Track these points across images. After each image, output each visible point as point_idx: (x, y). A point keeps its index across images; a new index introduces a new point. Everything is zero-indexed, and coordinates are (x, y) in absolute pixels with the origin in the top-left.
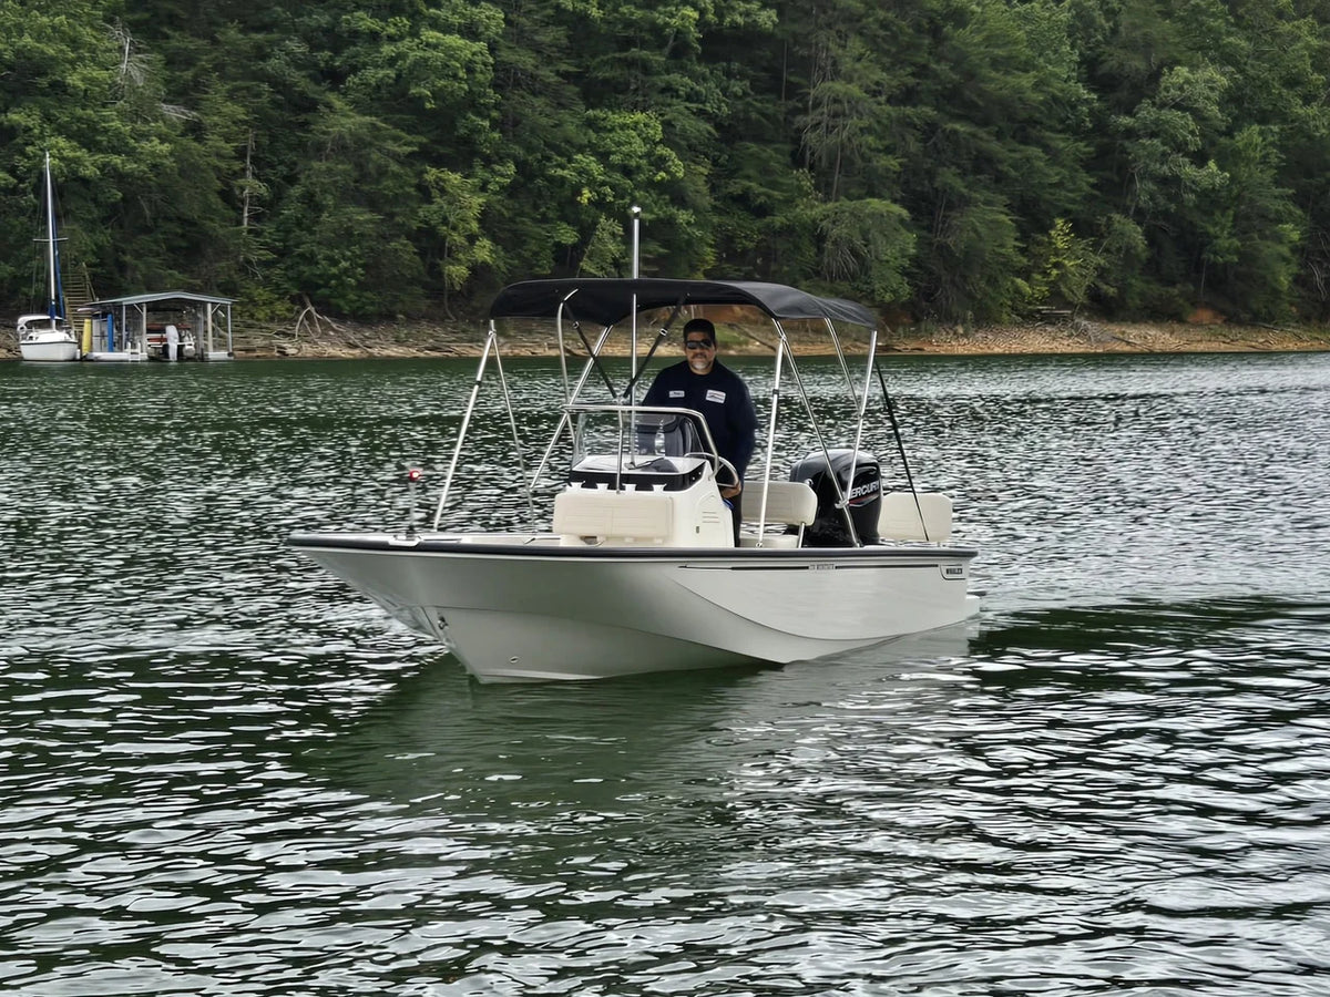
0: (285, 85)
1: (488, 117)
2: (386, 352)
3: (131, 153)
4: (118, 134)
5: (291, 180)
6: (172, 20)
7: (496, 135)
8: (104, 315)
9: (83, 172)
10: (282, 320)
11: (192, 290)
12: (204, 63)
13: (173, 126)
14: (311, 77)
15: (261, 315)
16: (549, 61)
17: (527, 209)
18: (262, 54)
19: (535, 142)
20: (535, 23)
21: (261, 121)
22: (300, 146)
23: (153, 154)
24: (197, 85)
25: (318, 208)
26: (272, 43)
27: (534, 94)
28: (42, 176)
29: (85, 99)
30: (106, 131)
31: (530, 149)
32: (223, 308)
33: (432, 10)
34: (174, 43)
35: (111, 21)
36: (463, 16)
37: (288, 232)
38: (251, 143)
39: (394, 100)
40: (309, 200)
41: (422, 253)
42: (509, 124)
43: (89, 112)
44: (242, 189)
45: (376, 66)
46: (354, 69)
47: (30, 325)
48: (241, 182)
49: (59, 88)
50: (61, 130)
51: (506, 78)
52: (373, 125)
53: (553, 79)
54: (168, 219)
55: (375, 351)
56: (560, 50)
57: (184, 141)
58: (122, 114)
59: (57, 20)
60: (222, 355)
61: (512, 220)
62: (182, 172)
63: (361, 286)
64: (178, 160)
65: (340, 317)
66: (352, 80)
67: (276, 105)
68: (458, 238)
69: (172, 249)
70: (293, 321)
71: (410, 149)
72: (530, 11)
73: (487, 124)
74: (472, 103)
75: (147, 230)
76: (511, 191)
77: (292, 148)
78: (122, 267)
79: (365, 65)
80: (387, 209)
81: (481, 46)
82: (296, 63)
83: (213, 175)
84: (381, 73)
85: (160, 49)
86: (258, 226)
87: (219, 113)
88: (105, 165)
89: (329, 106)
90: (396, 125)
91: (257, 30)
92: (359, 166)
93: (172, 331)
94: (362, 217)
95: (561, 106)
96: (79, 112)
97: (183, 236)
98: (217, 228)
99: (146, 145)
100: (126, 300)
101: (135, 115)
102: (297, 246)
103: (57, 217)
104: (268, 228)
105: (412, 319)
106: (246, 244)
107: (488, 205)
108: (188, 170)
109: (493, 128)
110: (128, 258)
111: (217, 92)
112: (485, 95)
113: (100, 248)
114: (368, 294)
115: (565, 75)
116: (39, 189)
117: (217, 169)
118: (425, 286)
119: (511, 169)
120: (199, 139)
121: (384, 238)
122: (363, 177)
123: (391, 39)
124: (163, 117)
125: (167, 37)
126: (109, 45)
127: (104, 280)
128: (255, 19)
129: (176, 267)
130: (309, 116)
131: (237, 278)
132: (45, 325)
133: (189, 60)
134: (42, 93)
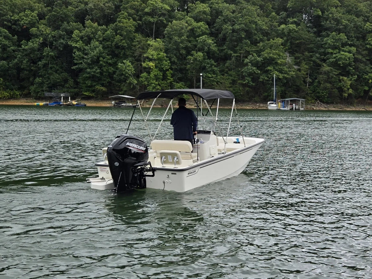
0: (315, 62)
1: (352, 67)
2: (332, 109)
3: (288, 74)
4: (286, 71)
5: (316, 79)
6: (296, 51)
7: (354, 70)
8: (282, 102)
9: (280, 77)
10: (313, 103)
11: (297, 98)
12: (301, 58)
13: (296, 69)
14: (320, 61)
15: (309, 102)
16: (364, 57)
17: (359, 84)
18: (311, 57)
19: (361, 72)
20: (362, 50)
21: (311, 68)
22: (318, 73)
23: (292, 74)
24: (300, 62)
25: (320, 84)
26: (313, 55)
27: (361, 63)
28: (273, 78)
29: (281, 65)
30: (284, 70)
31: (360, 73)
32: (303, 101)
33: (343, 48)
35: (286, 52)
36: (348, 49)
37: (315, 88)
38: (309, 72)
39: (335, 65)
40: (319, 82)
41: (339, 92)
42: (356, 68)
43: (281, 67)
44: (307, 80)
45: (332, 58)
46: (328, 59)
47: (270, 103)
48: (307, 79)
49: (276, 63)
50: (276, 70)
51: (356, 60)
52: (331, 69)
53: (365, 60)
54: (294, 86)
55: (330, 109)
56: (366, 55)
57: (297, 72)
58: (287, 68)
59: (276, 52)
60: (303, 109)
61: (356, 86)
62: (297, 77)
63: (328, 97)
64: (296, 75)
65: (323, 103)
66: (328, 61)
67: (313, 65)
68: (346, 89)
69: (294, 91)
70: (315, 103)
71: (337, 73)
72: (361, 48)
73: (352, 68)
74: (350, 65)
75: (290, 87)
76: (356, 81)
77: (316, 73)
78: (286, 94)
79: (330, 58)
80: (333, 84)
81: (352, 55)
82: (318, 58)
83: (302, 78)
84: (333, 60)
85: (294, 56)
86: (310, 87)
87: (304, 67)
88: (284, 76)
89: (323, 65)
90: (335, 69)
91: (311, 52)
92: (328, 76)
93: (294, 105)
94: (328, 85)
95: (366, 65)
96: (279, 67)
97: (296, 88)
98: (303, 87)
99: (291, 73)
100: (286, 99)
101: (289, 68)
102: (316, 90)
103: (275, 85)
104: (311, 87)
105: (337, 103)
106: (307, 90)
107: (352, 83)
108: (298, 77)
109: (353, 69)
110: (287, 92)
111: (303, 64)
112: (352, 63)
113: (282, 90)
114: (329, 99)
115: (367, 60)
116: (273, 80)
117: (303, 77)
118: (339, 97)
119: (356, 76)
120: (300, 72)
121: (332, 89)
122: (329, 78)
123: (335, 54)
124: (294, 68)
125: (295, 54)
126: (285, 56)
127: (282, 96)
128: (311, 50)
129: (295, 94)
130: (320, 67)
131: (306, 96)
132: (273, 103)
133: (299, 58)
134: (273, 64)
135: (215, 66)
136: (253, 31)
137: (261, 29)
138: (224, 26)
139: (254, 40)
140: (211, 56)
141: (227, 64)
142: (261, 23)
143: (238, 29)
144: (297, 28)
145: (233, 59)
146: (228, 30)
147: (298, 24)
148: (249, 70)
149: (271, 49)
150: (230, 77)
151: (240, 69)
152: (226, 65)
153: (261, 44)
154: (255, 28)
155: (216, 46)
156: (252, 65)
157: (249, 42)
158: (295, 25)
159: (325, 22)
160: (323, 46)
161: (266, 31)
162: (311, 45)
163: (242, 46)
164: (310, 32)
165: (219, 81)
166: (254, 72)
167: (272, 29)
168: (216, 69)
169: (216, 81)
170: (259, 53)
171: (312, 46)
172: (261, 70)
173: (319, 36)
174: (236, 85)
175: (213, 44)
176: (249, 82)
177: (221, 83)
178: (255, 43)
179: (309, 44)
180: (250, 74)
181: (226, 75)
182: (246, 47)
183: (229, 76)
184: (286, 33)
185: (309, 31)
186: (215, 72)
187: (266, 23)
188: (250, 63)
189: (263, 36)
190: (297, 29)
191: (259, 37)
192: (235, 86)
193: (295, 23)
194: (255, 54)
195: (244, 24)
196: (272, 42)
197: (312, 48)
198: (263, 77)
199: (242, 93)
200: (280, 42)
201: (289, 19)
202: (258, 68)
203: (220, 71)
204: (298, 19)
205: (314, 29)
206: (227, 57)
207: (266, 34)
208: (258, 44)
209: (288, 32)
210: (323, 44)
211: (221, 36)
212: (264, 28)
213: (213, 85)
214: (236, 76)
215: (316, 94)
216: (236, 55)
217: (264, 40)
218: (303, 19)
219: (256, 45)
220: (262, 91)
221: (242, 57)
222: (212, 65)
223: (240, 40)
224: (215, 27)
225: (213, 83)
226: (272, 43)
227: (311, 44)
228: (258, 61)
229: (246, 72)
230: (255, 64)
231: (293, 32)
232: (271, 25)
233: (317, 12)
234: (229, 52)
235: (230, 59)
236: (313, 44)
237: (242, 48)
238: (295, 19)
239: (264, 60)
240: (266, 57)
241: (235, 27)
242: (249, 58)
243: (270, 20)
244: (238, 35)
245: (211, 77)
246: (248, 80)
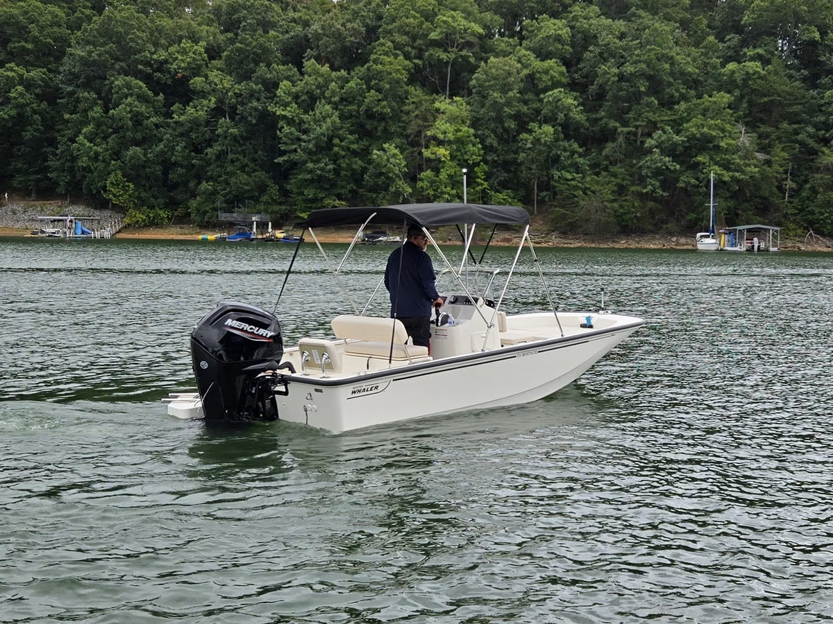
0: (805, 145)
3: (743, 172)
4: (738, 164)
5: (806, 181)
6: (762, 121)
8: (730, 233)
9: (724, 179)
10: (800, 237)
11: (764, 224)
12: (773, 137)
13: (760, 162)
14: (816, 142)
15: (791, 234)
18: (796, 133)
21: (795, 159)
22: (811, 168)
23: (751, 172)
24: (770, 145)
25: (816, 193)
26: (801, 128)
28: (709, 181)
29: (727, 151)
30: (734, 163)
32: (777, 231)
34: (762, 129)
35: (738, 122)
37: (803, 202)
38: (790, 167)
40: (813, 189)
43: (727, 156)
44: (786, 185)
47: (702, 236)
48: (785, 182)
49: (717, 148)
50: (716, 163)
54: (756, 197)
57: (763, 167)
58: (740, 157)
59: (717, 122)
60: (776, 249)
62: (762, 179)
64: (761, 174)
65: (823, 235)
67: (801, 152)
69: (756, 208)
70: (804, 237)
75: (747, 201)
77: (806, 169)
78: (737, 215)
82: (810, 136)
83: (774, 180)
85: (756, 132)
86: (792, 200)
87: (778, 156)
88: (733, 176)
89: (823, 152)
91: (795, 123)
93: (756, 240)
96: (723, 156)
97: (762, 203)
98: (776, 201)
99: (749, 169)
100: (739, 228)
101: (745, 157)
102: (807, 207)
103: (714, 196)
104: (796, 200)
106: (786, 207)
108: (764, 178)
110: (740, 212)
111: (778, 148)
113: (729, 208)
116: (708, 186)
117: (776, 178)
120: (769, 166)
124: (756, 158)
125: (759, 127)
126: (736, 131)
127: (730, 220)
128: (794, 119)
129: (758, 215)
130: (814, 157)
131: (783, 220)
132: (707, 237)
133: (767, 136)
134: (710, 150)
135: (580, 155)
136: (665, 78)
137: (683, 73)
138: (600, 68)
139: (666, 96)
140: (572, 133)
141: (607, 149)
142: (682, 59)
143: (631, 74)
144: (763, 69)
145: (621, 139)
146: (608, 76)
147: (765, 61)
148: (655, 163)
149: (704, 116)
150: (613, 179)
151: (635, 161)
152: (604, 153)
153: (683, 106)
154: (669, 71)
155: (582, 112)
156: (663, 152)
157: (656, 102)
158: (759, 64)
159: (828, 55)
160: (823, 108)
161: (695, 76)
162: (795, 107)
163: (640, 110)
164: (793, 77)
165: (589, 189)
166: (667, 168)
167: (708, 72)
168: (581, 160)
169: (581, 188)
170: (677, 125)
171: (797, 108)
172: (681, 163)
173: (815, 87)
174: (626, 195)
175: (576, 107)
176: (655, 189)
177: (594, 192)
178: (669, 103)
179: (790, 105)
180: (657, 173)
181: (604, 173)
182: (648, 112)
183: (611, 176)
184: (739, 82)
185: (790, 77)
186: (579, 167)
187: (694, 60)
188: (656, 147)
189: (687, 88)
190: (764, 72)
191: (677, 90)
192: (624, 198)
193: (759, 57)
194: (668, 128)
195: (644, 62)
196: (707, 100)
197: (796, 114)
198: (687, 179)
199: (638, 214)
200: (725, 100)
201: (745, 50)
202: (675, 158)
203: (592, 166)
204: (765, 51)
205: (802, 71)
206: (607, 136)
207: (694, 83)
208: (676, 107)
209: (743, 79)
210: (822, 106)
211: (593, 88)
212: (690, 69)
213: (576, 197)
214: (627, 177)
215: (805, 216)
216: (625, 129)
217: (689, 96)
218: (777, 50)
219: (671, 109)
220: (684, 210)
221: (639, 134)
222: (573, 153)
223: (636, 97)
224: (580, 70)
225: (576, 193)
226: (707, 103)
227: (795, 104)
228: (675, 144)
229: (648, 167)
230: (670, 150)
231: (754, 79)
232: (706, 64)
233: (810, 33)
234: (611, 125)
235: (614, 140)
236: (801, 104)
237: (640, 115)
238: (760, 51)
239: (688, 141)
240: (694, 135)
241: (625, 69)
242: (655, 136)
243: (702, 53)
244: (632, 87)
245: (572, 180)
246: (653, 185)
